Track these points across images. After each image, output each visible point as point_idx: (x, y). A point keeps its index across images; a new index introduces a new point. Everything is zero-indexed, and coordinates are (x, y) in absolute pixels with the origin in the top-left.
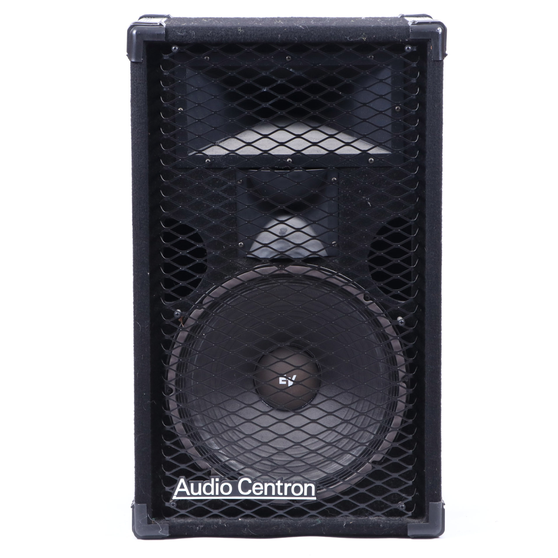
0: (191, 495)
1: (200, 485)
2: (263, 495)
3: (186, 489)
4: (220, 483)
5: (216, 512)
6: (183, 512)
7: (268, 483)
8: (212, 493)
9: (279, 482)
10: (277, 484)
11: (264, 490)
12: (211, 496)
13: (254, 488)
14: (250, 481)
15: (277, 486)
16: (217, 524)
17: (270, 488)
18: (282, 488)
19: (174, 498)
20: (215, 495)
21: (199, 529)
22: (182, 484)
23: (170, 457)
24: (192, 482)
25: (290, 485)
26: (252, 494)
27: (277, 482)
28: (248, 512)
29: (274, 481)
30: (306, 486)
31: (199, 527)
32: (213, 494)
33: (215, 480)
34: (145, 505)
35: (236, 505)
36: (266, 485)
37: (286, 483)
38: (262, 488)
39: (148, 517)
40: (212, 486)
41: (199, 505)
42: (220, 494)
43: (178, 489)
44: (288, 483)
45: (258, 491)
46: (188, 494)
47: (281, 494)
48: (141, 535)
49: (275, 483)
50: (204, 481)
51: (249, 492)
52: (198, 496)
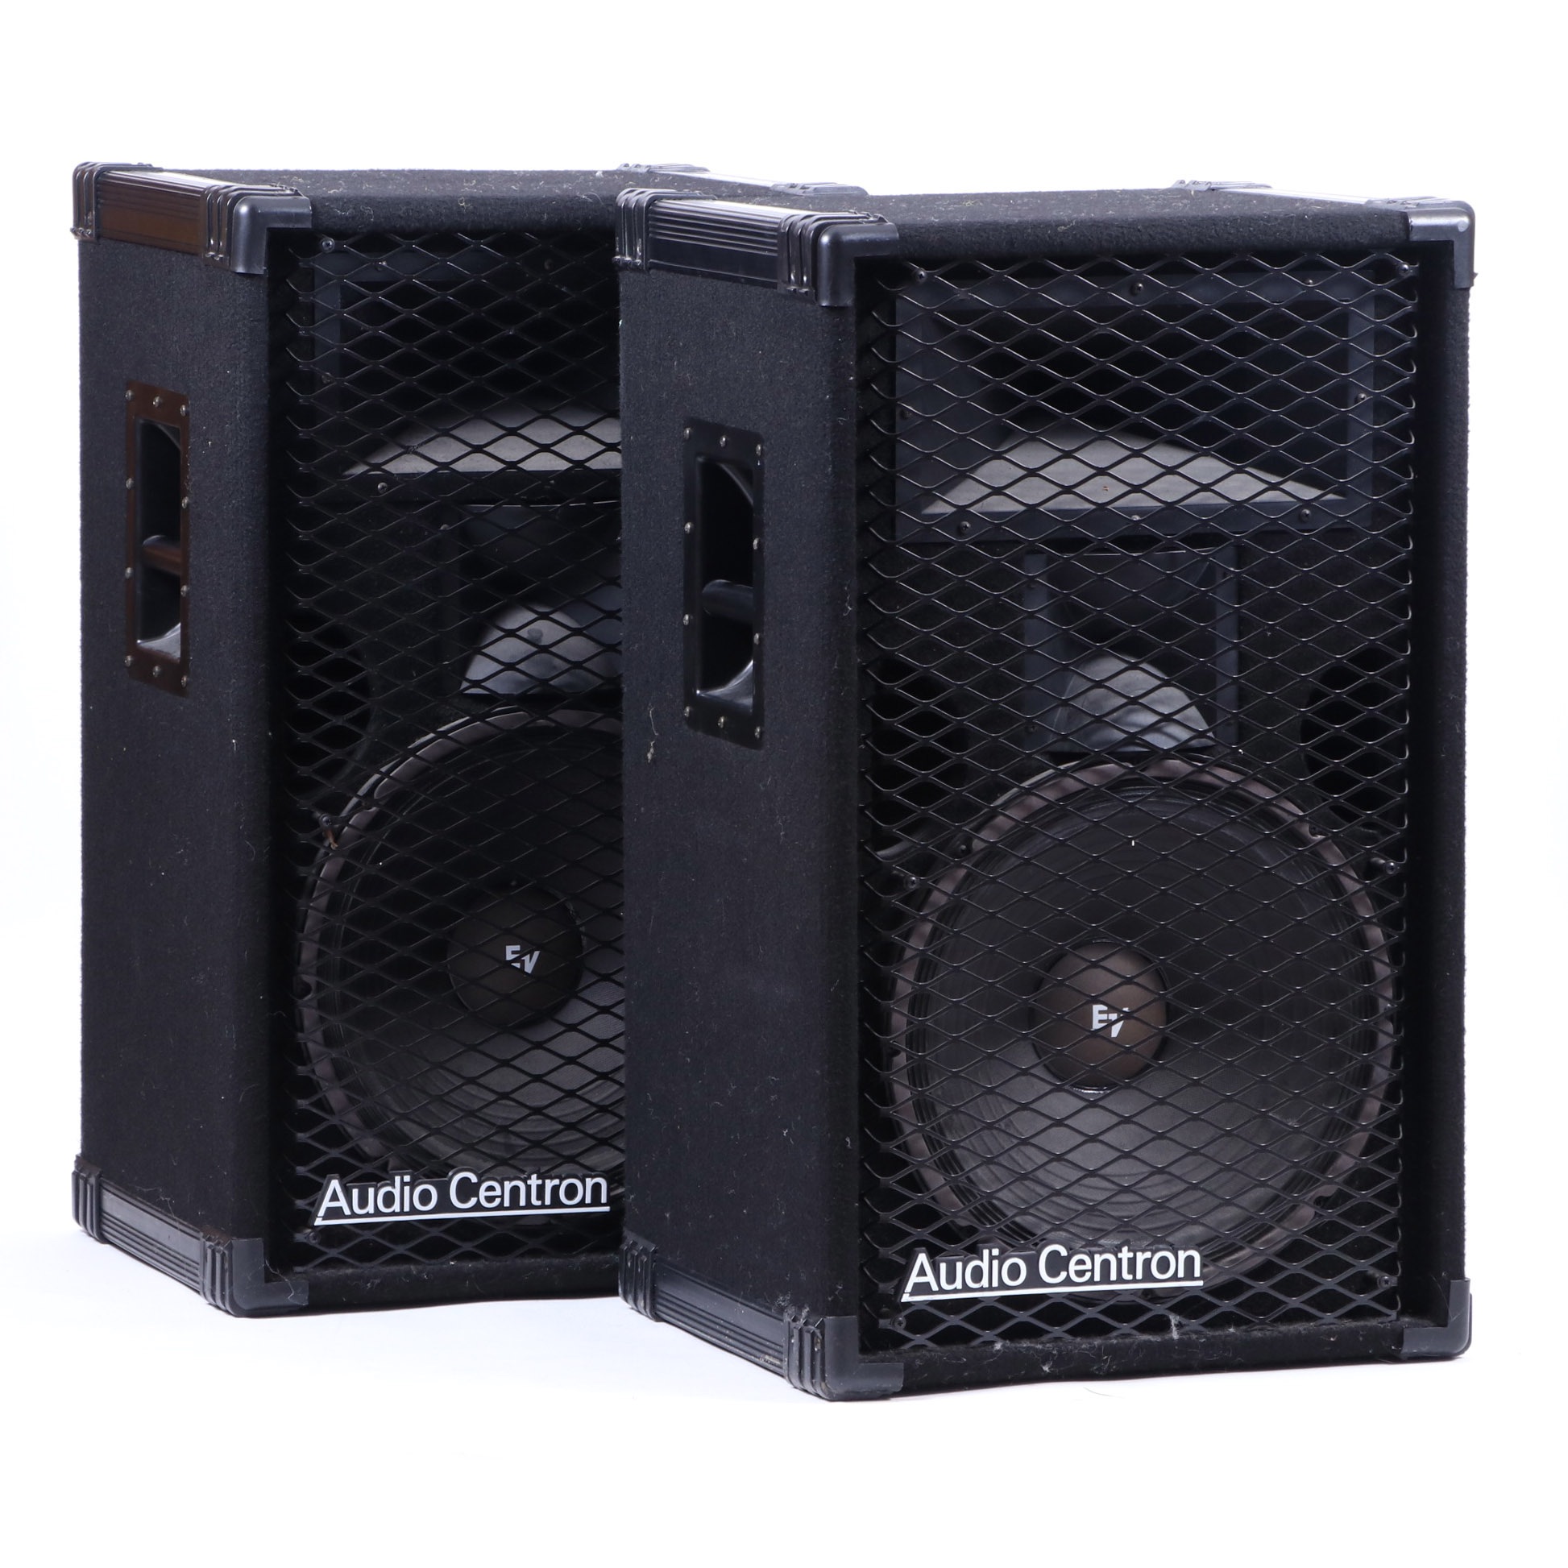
0: (354, 1215)
1: (371, 1191)
2: (500, 1207)
3: (342, 1203)
4: (413, 1185)
5: (400, 1249)
6: (333, 1253)
7: (511, 1180)
8: (396, 1207)
9: (534, 1176)
10: (529, 1182)
11: (502, 1197)
12: (394, 1214)
13: (483, 1193)
14: (474, 1179)
15: (530, 1186)
16: (408, 1274)
17: (515, 1191)
18: (541, 1189)
19: (319, 1222)
20: (402, 1213)
21: (372, 1288)
22: (335, 1191)
23: (308, 1135)
24: (355, 1187)
25: (556, 1182)
26: (478, 1207)
27: (529, 1178)
28: (467, 1246)
29: (522, 1177)
30: (590, 1182)
31: (372, 1283)
32: (398, 1210)
33: (402, 1179)
34: (259, 1240)
35: (445, 1231)
36: (508, 1185)
37: (548, 1178)
38: (498, 1192)
39: (266, 1267)
40: (397, 1192)
41: (368, 1235)
42: (414, 1210)
43: (327, 1203)
44: (552, 1178)
45: (490, 1199)
46: (347, 1212)
47: (539, 1203)
48: (246, 1307)
49: (525, 1181)
50: (378, 1182)
51: (473, 1201)
52: (367, 1215)
